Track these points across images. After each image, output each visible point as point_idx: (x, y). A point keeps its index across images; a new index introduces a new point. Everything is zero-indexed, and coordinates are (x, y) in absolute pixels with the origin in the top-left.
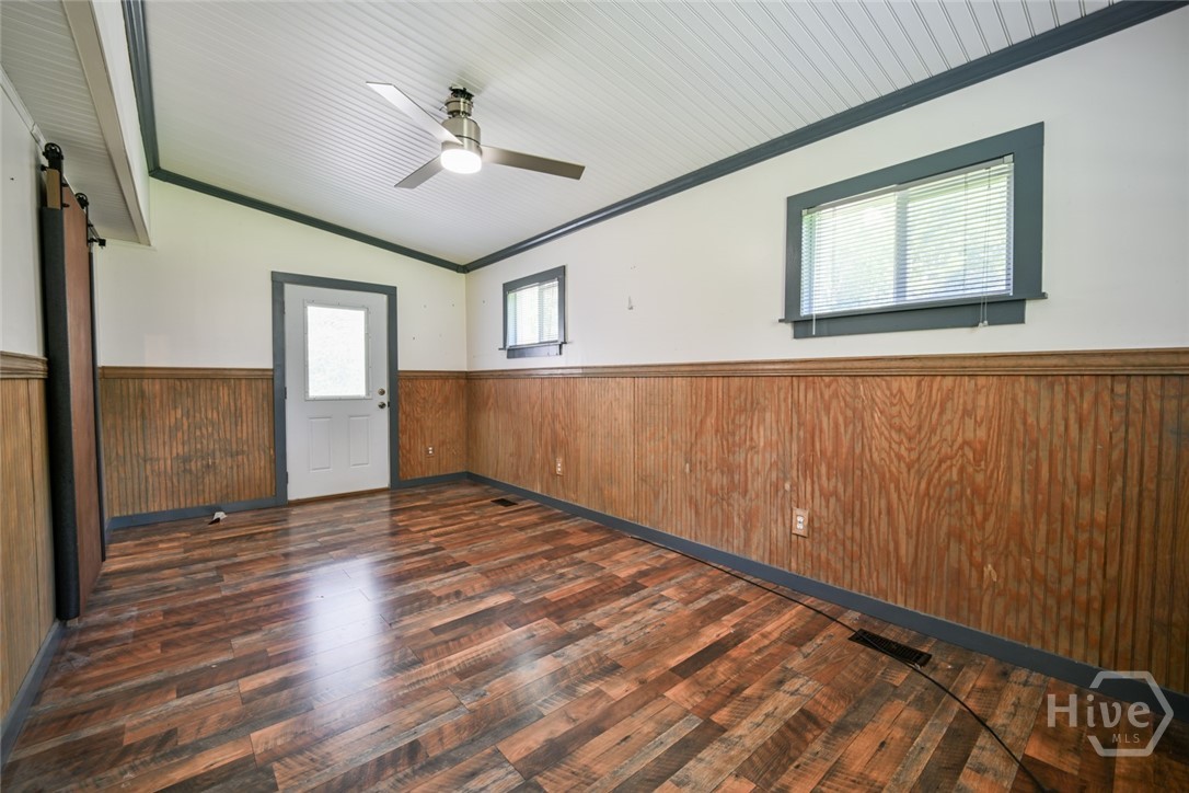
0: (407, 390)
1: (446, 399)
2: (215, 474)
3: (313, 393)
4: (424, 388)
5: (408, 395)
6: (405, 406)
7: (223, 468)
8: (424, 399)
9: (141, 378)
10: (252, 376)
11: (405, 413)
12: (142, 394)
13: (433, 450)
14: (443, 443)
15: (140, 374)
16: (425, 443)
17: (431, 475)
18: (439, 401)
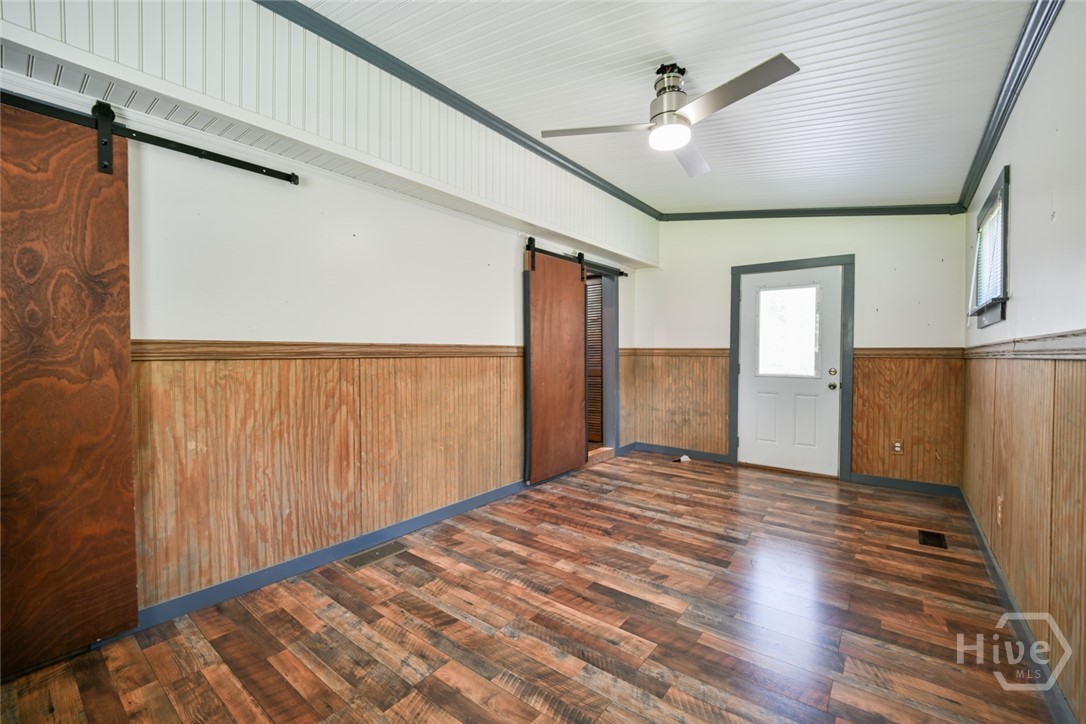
0: (866, 370)
1: (927, 386)
2: (689, 427)
3: (762, 371)
4: (890, 370)
5: (867, 376)
6: (863, 389)
7: (694, 423)
8: (890, 382)
9: (652, 355)
10: (715, 353)
11: (861, 397)
12: (652, 366)
13: (902, 447)
14: (918, 441)
15: (650, 353)
16: (890, 436)
17: (897, 477)
18: (915, 385)
